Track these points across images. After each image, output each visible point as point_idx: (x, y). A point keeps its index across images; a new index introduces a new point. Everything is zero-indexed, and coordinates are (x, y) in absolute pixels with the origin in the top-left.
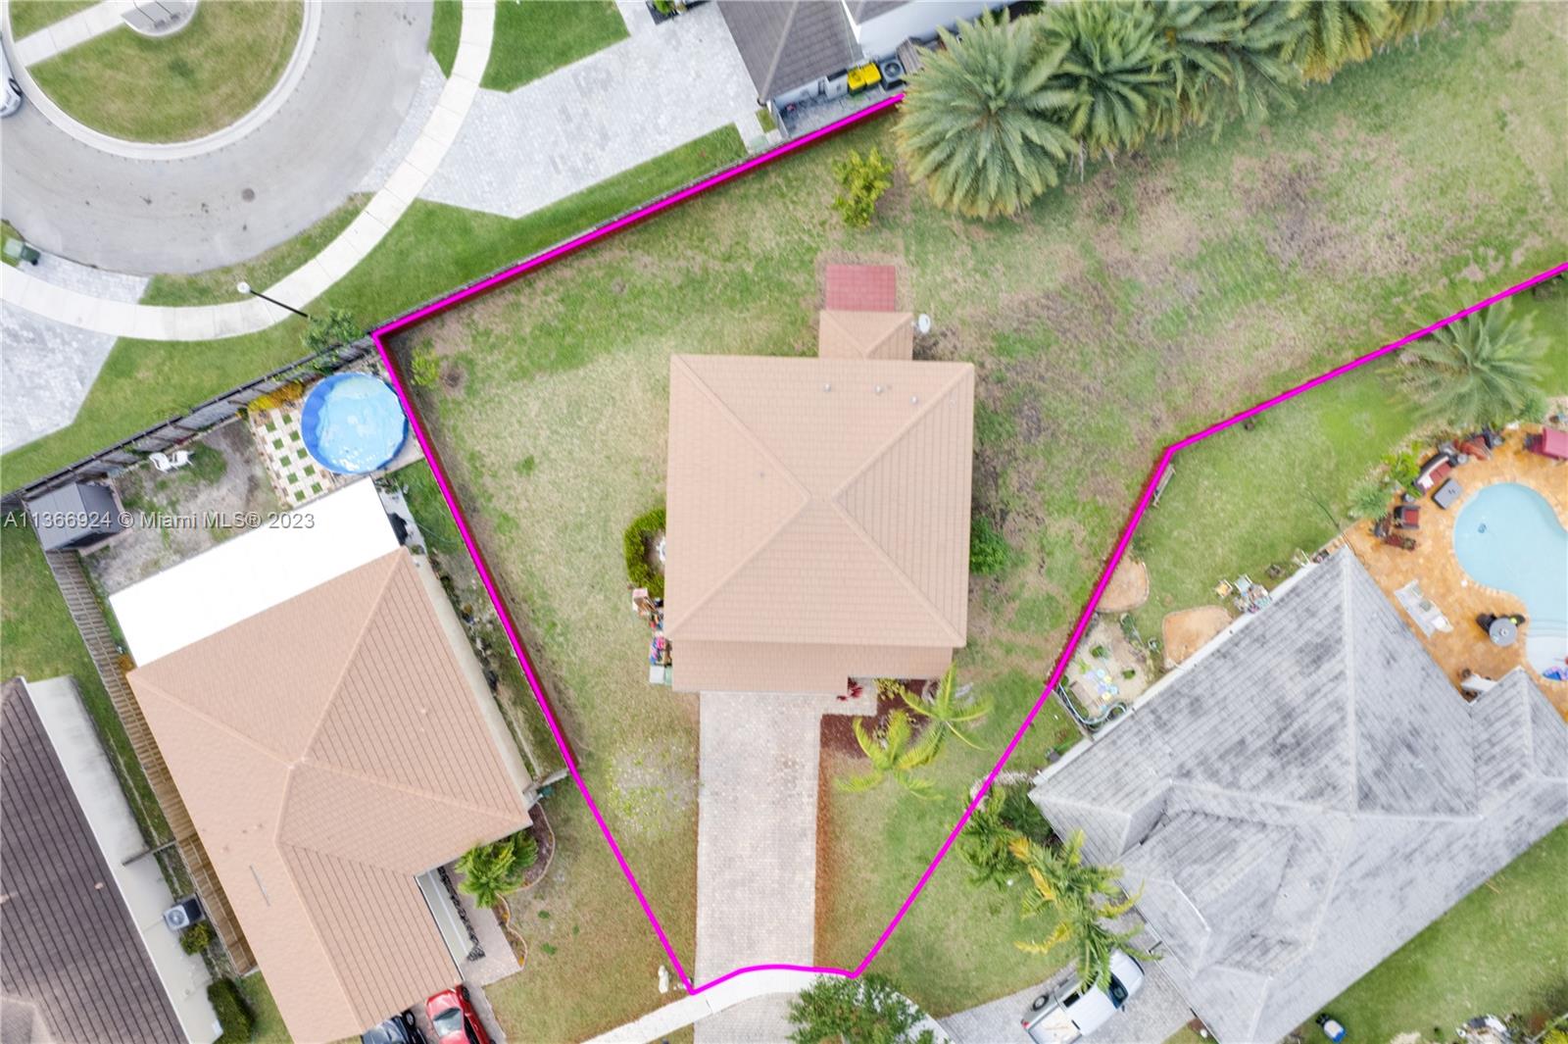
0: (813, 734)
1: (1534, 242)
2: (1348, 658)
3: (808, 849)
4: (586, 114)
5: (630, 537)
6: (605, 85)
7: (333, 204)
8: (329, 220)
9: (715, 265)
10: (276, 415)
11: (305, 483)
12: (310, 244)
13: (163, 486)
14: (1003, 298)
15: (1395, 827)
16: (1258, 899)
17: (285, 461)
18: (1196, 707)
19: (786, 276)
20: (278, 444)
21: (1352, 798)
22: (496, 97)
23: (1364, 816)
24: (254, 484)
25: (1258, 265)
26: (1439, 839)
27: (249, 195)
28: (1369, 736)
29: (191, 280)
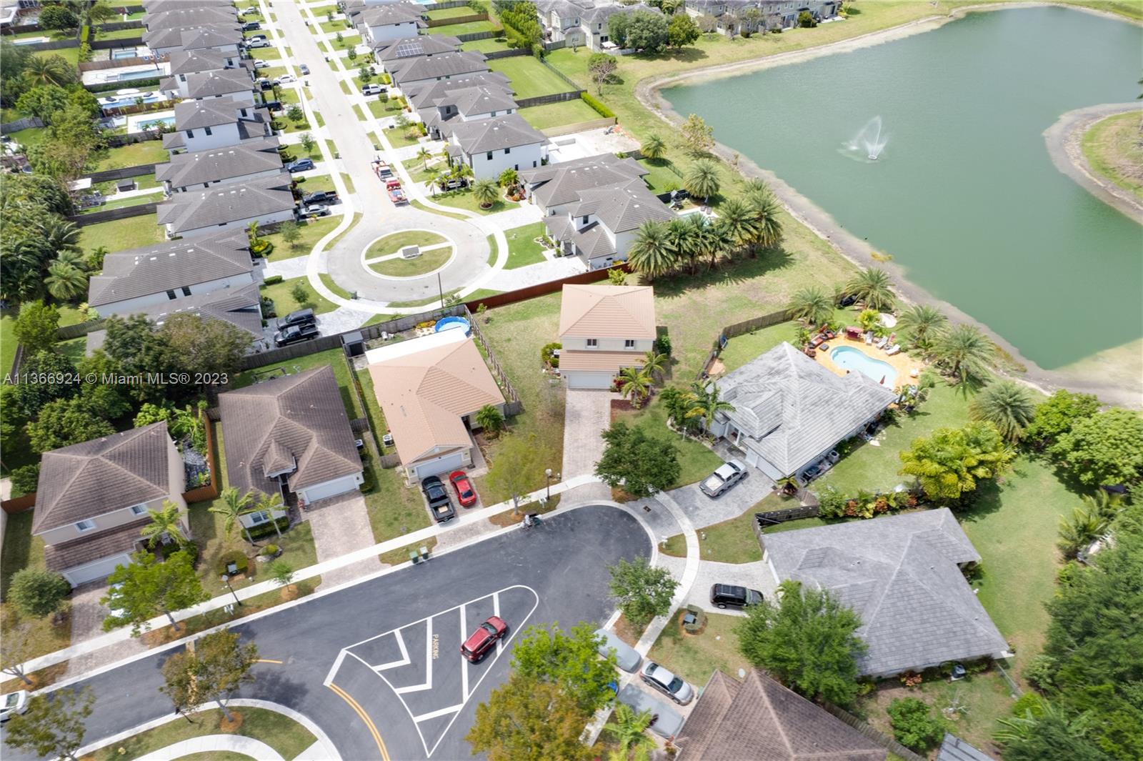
0: (608, 405)
4: (533, 274)
5: (544, 350)
6: (540, 269)
7: (453, 289)
8: (450, 292)
10: (425, 329)
20: (424, 335)
22: (506, 271)
27: (427, 287)
28: (800, 369)
29: (403, 303)
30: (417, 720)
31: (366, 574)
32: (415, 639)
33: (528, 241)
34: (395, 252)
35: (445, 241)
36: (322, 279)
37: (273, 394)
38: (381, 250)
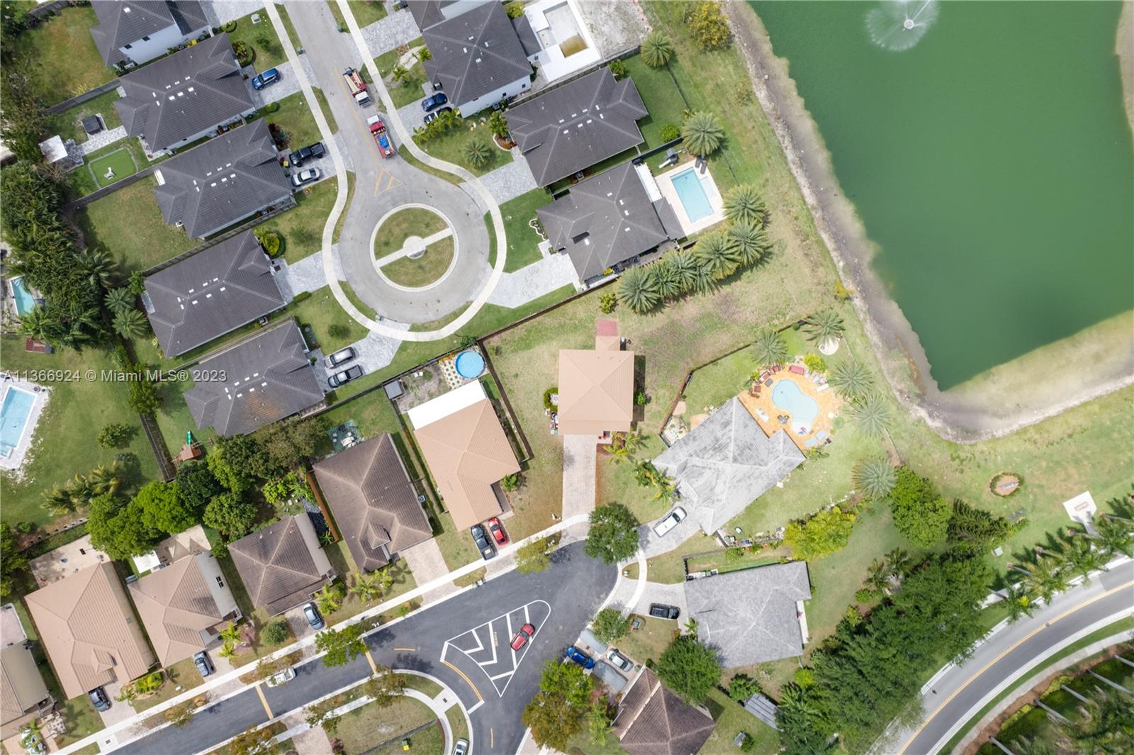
0: (595, 449)
1: (792, 313)
2: (733, 426)
3: (593, 481)
4: (532, 280)
5: (545, 395)
6: (537, 272)
7: (462, 304)
8: (461, 308)
9: (567, 321)
10: (447, 362)
11: (455, 381)
12: (456, 315)
13: (415, 381)
14: (646, 330)
15: (746, 468)
16: (709, 488)
17: (449, 375)
18: (695, 439)
19: (586, 324)
20: (447, 370)
21: (731, 459)
22: (507, 275)
23: (734, 465)
24: (440, 381)
25: (716, 320)
26: (757, 474)
27: (439, 301)
28: (737, 445)
29: (423, 325)
30: (492, 679)
31: (448, 594)
32: (484, 634)
33: (525, 226)
34: (400, 247)
35: (445, 226)
36: (343, 289)
37: (356, 481)
38: (387, 244)
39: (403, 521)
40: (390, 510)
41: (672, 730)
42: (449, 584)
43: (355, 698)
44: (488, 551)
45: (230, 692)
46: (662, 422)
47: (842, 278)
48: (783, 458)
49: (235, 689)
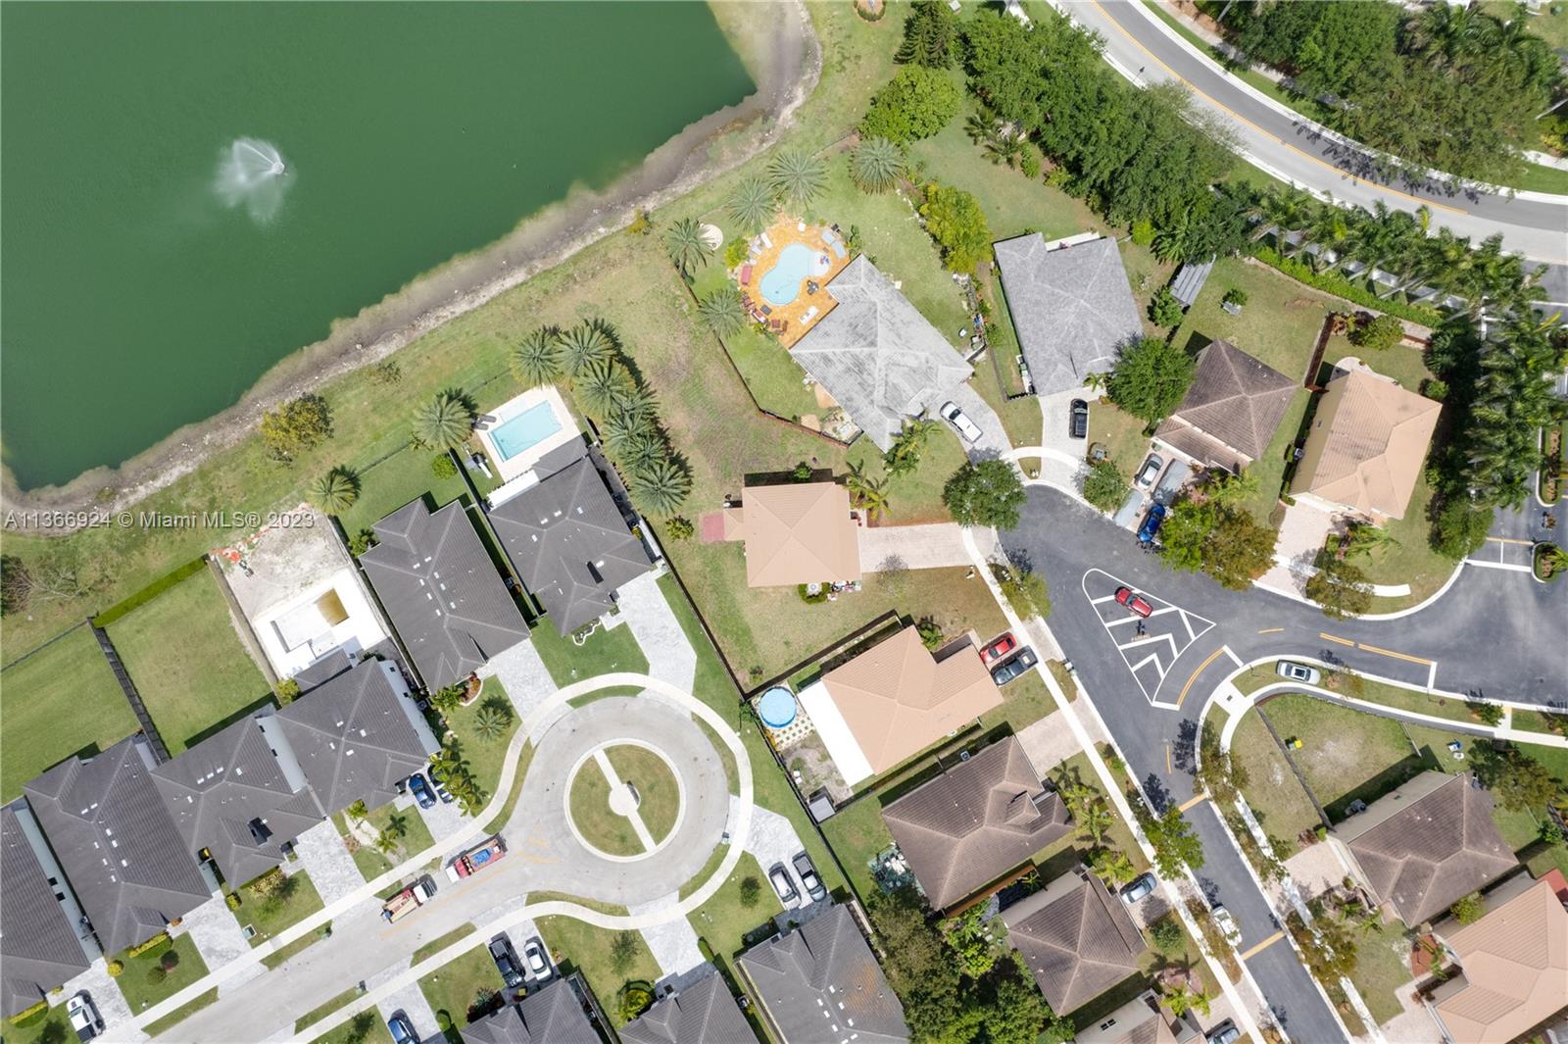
0: (875, 530)
1: (672, 288)
2: (828, 351)
3: (917, 528)
4: (655, 635)
5: (810, 603)
7: (697, 727)
8: (703, 728)
9: (708, 582)
10: (777, 740)
11: (802, 727)
12: (712, 734)
13: (808, 782)
14: (711, 476)
15: (882, 330)
16: (912, 373)
17: (794, 735)
18: (849, 399)
19: (710, 556)
20: (788, 738)
21: (872, 350)
22: (651, 670)
23: (879, 344)
24: (804, 746)
25: (689, 386)
26: (887, 315)
27: (696, 759)
28: (853, 343)
29: (729, 778)
30: (1194, 638)
31: (1088, 709)
32: (1136, 655)
33: (583, 651)
34: (625, 819)
35: (592, 761)
36: (690, 894)
37: (952, 846)
38: (623, 839)
39: (999, 777)
40: (985, 797)
41: (1232, 394)
42: (1074, 708)
43: (1241, 821)
44: (1026, 660)
45: (1255, 995)
46: (832, 445)
47: (620, 227)
48: (863, 283)
49: (1250, 989)
